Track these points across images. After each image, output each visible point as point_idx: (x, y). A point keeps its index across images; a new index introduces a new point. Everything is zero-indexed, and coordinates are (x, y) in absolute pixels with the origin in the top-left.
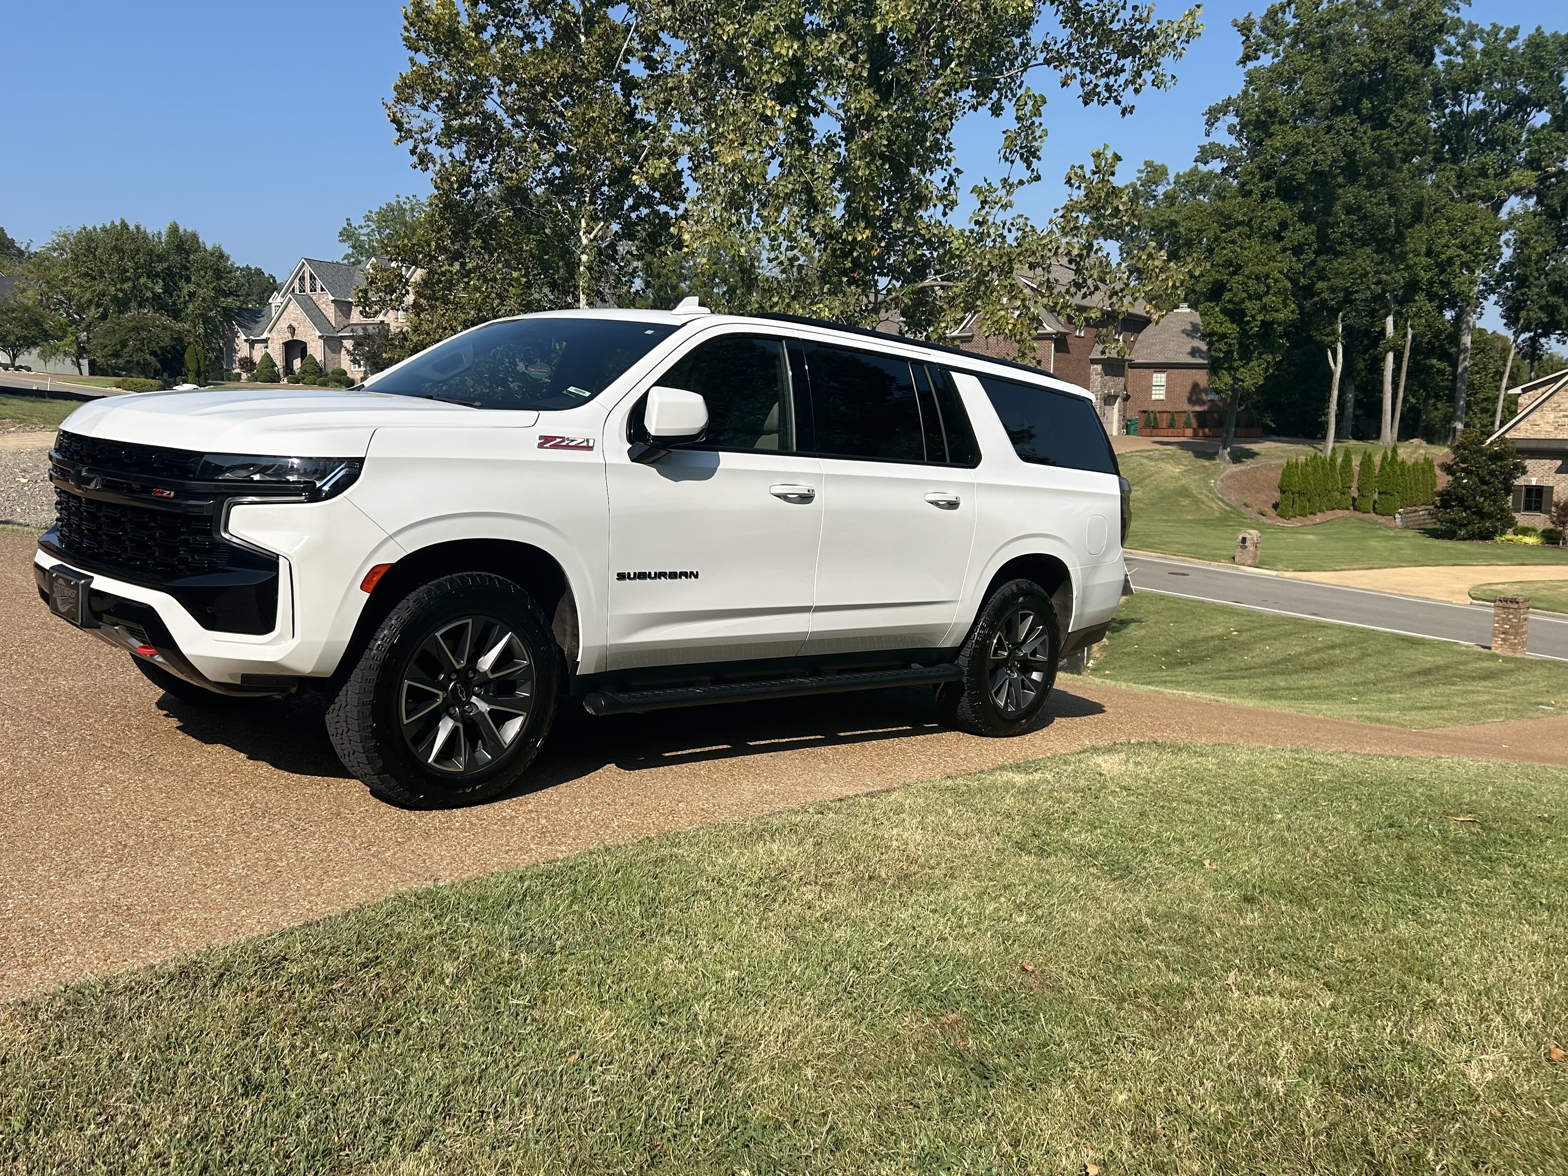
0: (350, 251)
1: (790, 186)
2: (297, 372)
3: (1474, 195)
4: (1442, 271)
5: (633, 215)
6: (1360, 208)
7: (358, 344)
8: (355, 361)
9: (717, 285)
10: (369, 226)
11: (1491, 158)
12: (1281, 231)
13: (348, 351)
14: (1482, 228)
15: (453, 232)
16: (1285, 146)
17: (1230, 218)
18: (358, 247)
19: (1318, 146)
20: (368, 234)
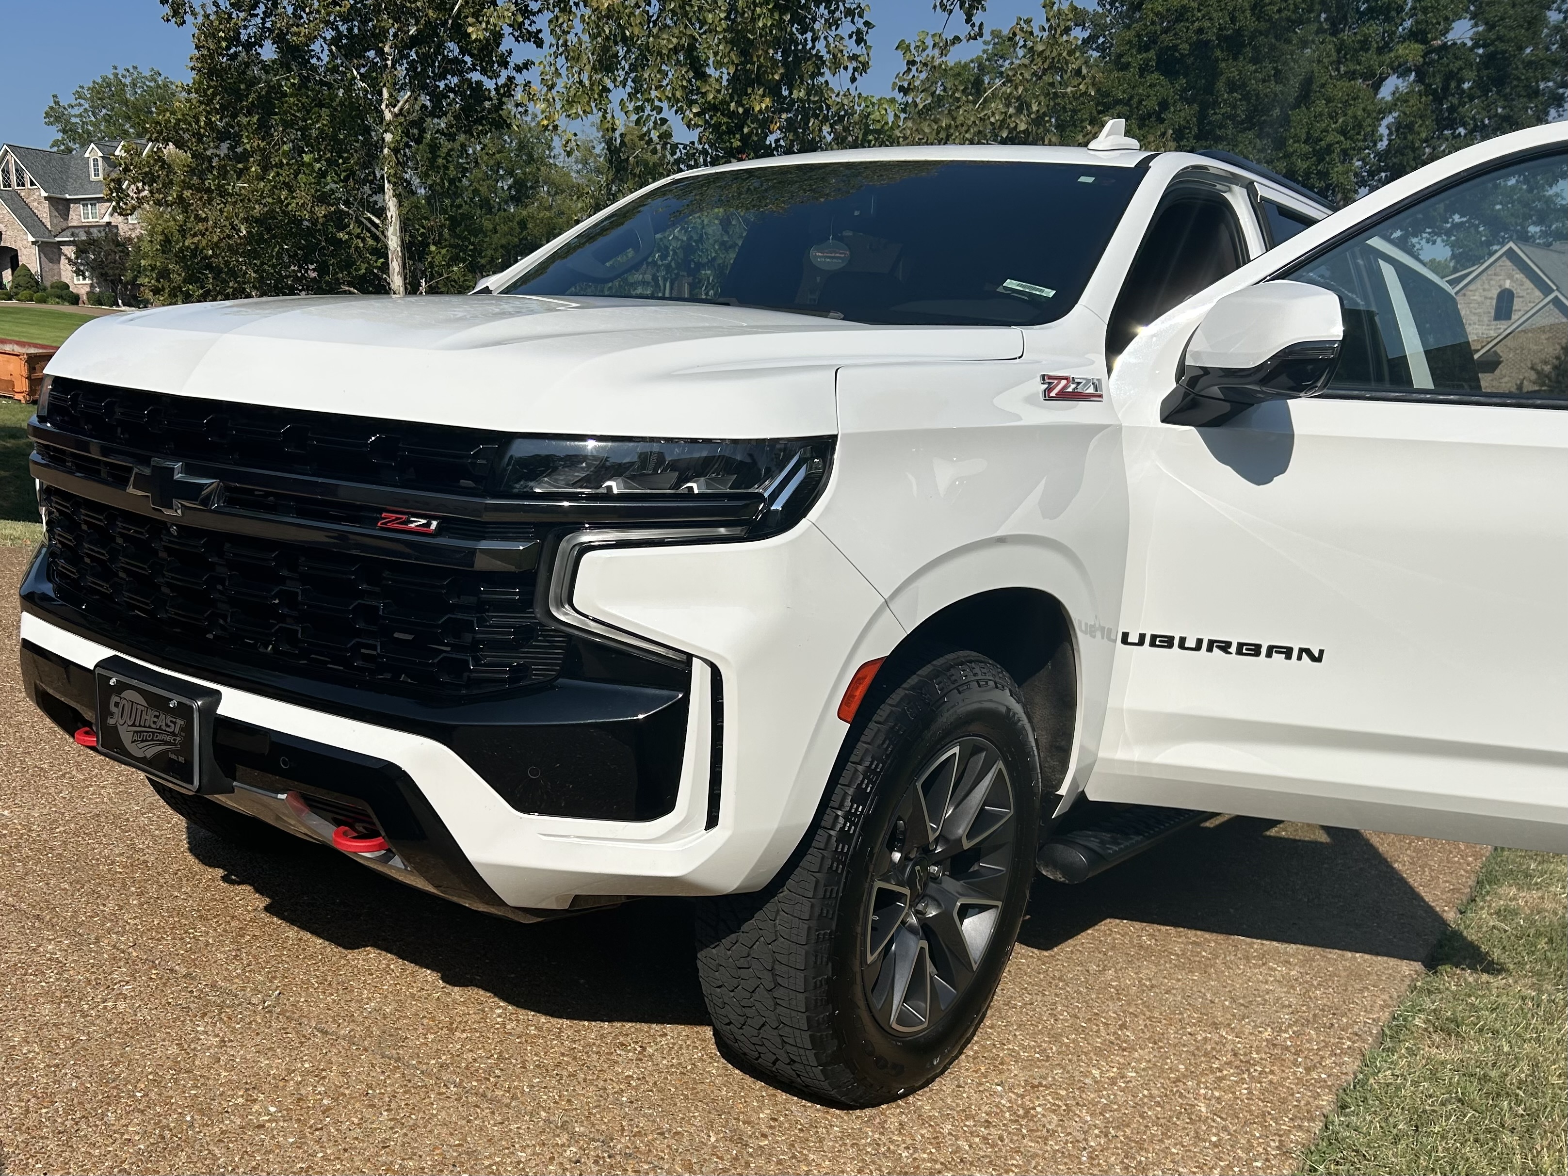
0: (59, 136)
1: (675, 40)
2: (8, 286)
3: (1354, 72)
4: (1321, 160)
5: (442, 85)
6: (1244, 85)
7: (81, 251)
8: (79, 272)
9: (502, 177)
10: (80, 105)
11: (1375, 29)
12: (1160, 112)
13: (69, 260)
14: (1364, 110)
15: (221, 105)
16: (1168, 10)
17: (1108, 95)
18: (69, 130)
19: (1204, 10)
20: (81, 116)
